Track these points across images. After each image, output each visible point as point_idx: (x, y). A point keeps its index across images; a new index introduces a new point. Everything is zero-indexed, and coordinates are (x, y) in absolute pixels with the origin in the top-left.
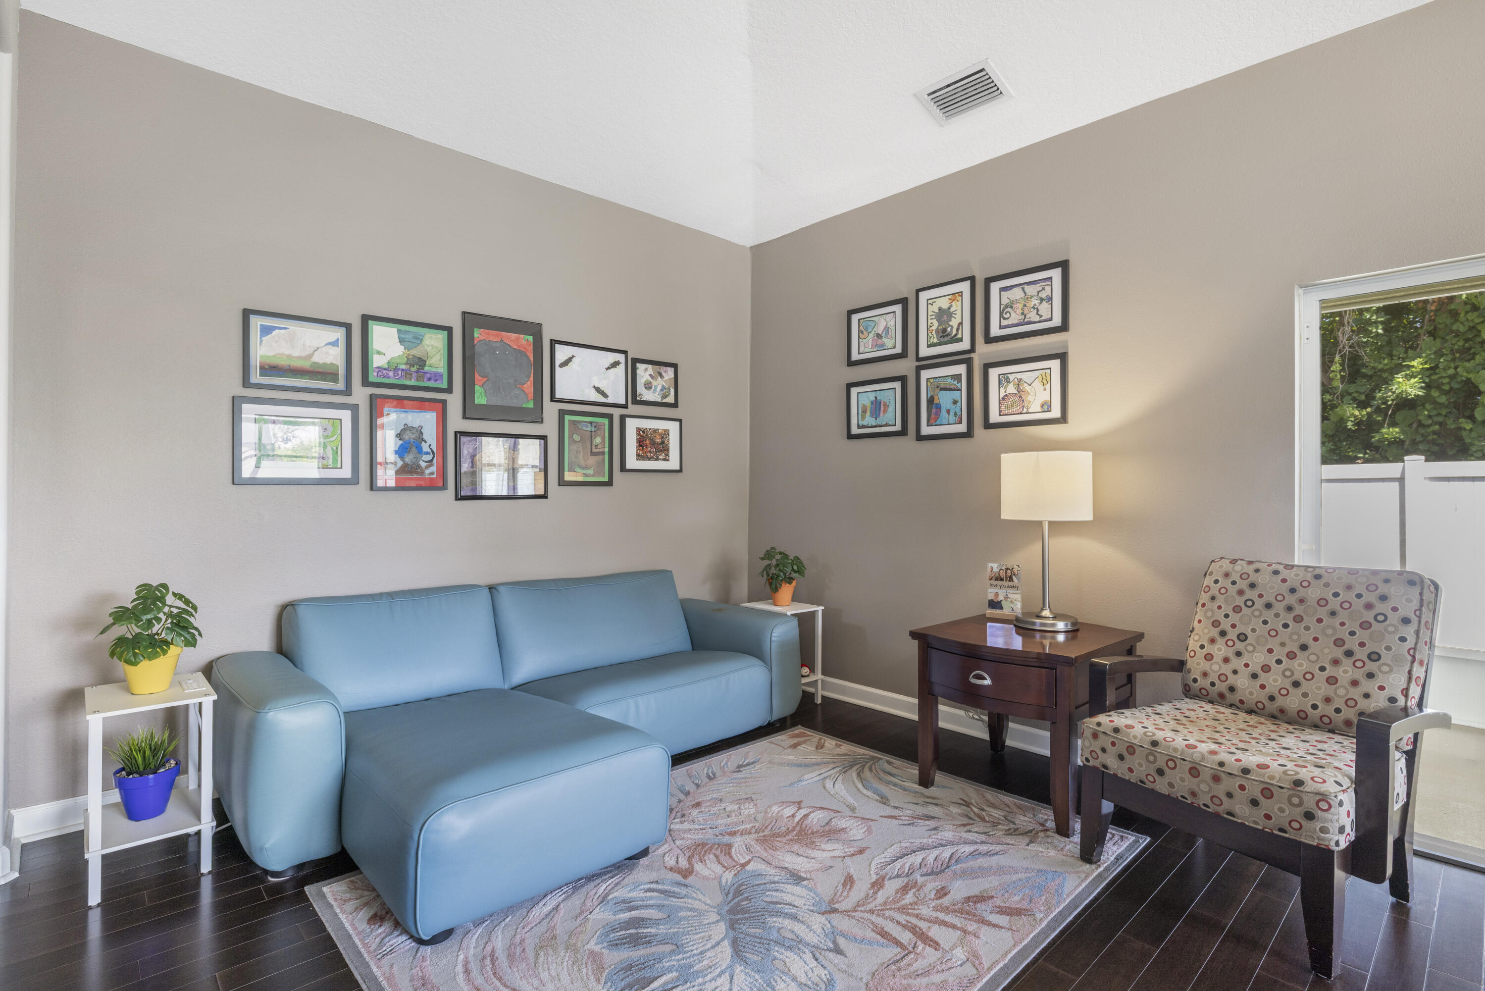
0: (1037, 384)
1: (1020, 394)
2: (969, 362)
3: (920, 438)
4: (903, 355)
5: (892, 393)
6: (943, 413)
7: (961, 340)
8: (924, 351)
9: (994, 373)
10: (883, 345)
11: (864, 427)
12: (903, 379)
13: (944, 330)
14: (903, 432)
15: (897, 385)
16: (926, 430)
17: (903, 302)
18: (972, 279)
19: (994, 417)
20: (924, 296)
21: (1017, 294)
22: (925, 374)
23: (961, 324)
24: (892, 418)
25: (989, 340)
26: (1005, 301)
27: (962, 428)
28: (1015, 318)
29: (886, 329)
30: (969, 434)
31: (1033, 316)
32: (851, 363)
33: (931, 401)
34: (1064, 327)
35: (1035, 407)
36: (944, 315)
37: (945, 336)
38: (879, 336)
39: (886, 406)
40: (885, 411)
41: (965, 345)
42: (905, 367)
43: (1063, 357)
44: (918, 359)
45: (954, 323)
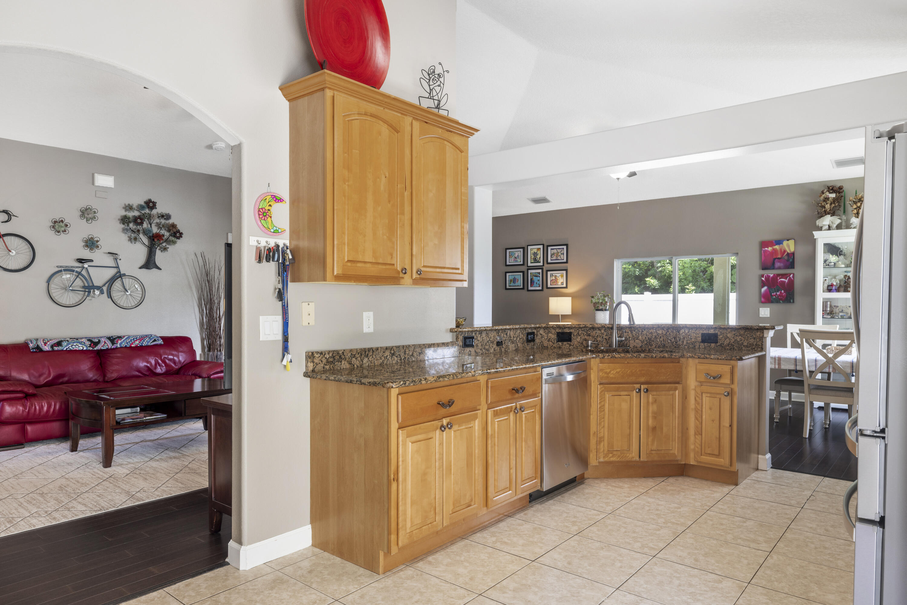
0: (560, 277)
1: (556, 279)
2: (542, 269)
3: (528, 290)
4: (523, 265)
5: (519, 276)
6: (535, 283)
7: (540, 262)
8: (530, 264)
9: (549, 273)
10: (517, 261)
11: (511, 286)
12: (523, 272)
13: (535, 259)
14: (523, 289)
15: (521, 274)
16: (530, 288)
17: (523, 248)
18: (543, 245)
19: (549, 286)
20: (529, 248)
21: (555, 251)
22: (530, 271)
23: (540, 257)
24: (520, 283)
25: (548, 263)
26: (552, 253)
27: (540, 288)
28: (554, 258)
29: (518, 256)
30: (542, 290)
31: (559, 258)
32: (506, 265)
33: (531, 279)
34: (567, 262)
35: (560, 283)
36: (535, 254)
37: (536, 261)
38: (516, 258)
39: (518, 280)
40: (517, 282)
41: (541, 264)
42: (524, 268)
43: (566, 270)
44: (528, 266)
45: (538, 257)
